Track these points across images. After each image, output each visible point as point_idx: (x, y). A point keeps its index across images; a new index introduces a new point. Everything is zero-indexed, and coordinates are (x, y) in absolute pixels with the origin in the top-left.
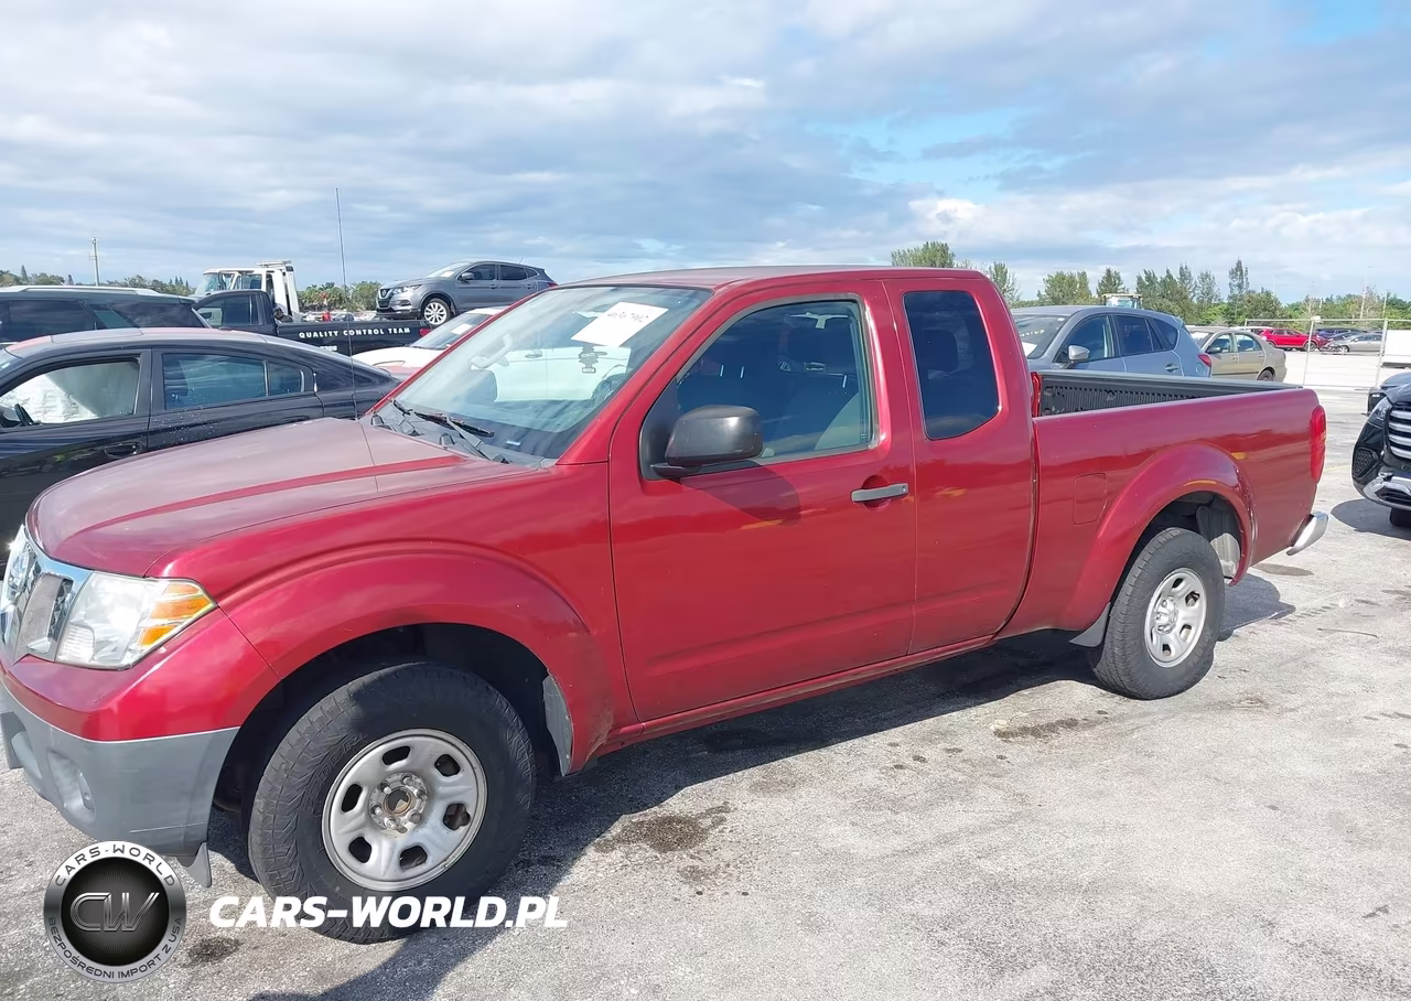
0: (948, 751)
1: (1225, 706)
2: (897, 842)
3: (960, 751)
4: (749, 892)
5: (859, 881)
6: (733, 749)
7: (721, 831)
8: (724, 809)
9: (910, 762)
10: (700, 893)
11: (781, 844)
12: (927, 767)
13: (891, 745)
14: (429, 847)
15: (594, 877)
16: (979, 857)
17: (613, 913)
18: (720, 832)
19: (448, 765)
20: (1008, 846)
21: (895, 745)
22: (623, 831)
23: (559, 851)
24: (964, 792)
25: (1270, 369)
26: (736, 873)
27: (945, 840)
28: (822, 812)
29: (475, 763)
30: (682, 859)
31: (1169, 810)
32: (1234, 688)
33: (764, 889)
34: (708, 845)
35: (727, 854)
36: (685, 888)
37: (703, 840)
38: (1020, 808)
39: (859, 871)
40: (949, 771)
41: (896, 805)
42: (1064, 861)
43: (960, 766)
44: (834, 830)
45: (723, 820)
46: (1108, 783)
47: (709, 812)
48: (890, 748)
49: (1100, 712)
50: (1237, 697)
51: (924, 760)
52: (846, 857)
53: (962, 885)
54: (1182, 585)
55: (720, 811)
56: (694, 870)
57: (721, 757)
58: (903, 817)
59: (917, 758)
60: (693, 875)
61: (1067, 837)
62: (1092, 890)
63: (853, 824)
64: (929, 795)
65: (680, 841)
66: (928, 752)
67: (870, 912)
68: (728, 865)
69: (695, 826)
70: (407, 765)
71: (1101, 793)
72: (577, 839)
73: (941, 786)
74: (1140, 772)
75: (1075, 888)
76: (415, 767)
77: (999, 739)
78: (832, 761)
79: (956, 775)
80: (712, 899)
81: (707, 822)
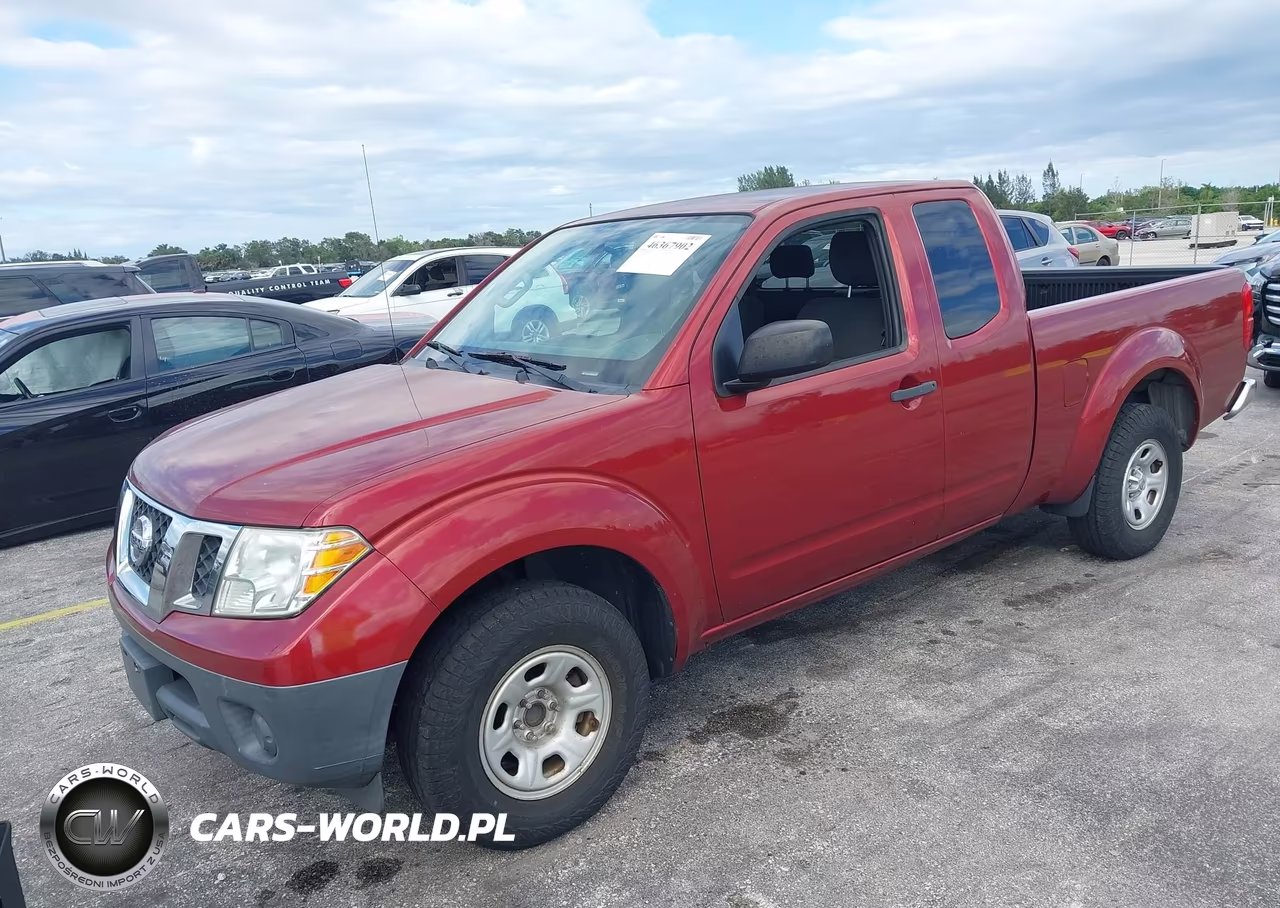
0: (971, 623)
1: (1193, 560)
2: (962, 709)
3: (981, 622)
4: (848, 768)
5: (943, 748)
6: (777, 639)
7: (799, 715)
8: (791, 694)
9: (940, 636)
10: (803, 773)
11: (858, 721)
12: (958, 639)
13: (917, 622)
14: (566, 754)
15: (701, 767)
16: (1039, 715)
17: (733, 799)
18: (797, 716)
19: (577, 676)
20: (1060, 703)
21: (921, 622)
22: (709, 722)
23: (658, 747)
24: (1001, 658)
25: (1106, 257)
26: (828, 752)
27: (1003, 703)
28: (882, 689)
29: (601, 673)
30: (774, 744)
31: (1188, 657)
32: (1195, 543)
33: (860, 763)
34: (792, 729)
35: (812, 736)
36: (788, 771)
37: (786, 724)
38: (1057, 668)
39: (939, 738)
40: (980, 641)
41: (946, 676)
42: (1117, 711)
43: (987, 635)
44: (901, 705)
45: (795, 705)
46: (1122, 638)
47: (780, 698)
48: (917, 626)
49: (1087, 575)
50: (1201, 551)
51: (953, 634)
52: (921, 726)
53: (1037, 742)
54: (1148, 454)
55: (790, 697)
56: (788, 752)
57: (767, 648)
58: (957, 687)
59: (945, 632)
60: (790, 758)
61: (1110, 690)
62: (1153, 734)
63: (916, 697)
64: (971, 664)
65: (765, 726)
66: (954, 626)
67: (964, 775)
68: (818, 745)
69: (773, 712)
70: (545, 680)
71: (1119, 647)
72: (670, 734)
73: (978, 654)
74: (1147, 625)
75: (1136, 735)
76: (549, 682)
77: (1010, 608)
78: (871, 642)
79: (986, 644)
80: (817, 778)
81: (781, 708)
